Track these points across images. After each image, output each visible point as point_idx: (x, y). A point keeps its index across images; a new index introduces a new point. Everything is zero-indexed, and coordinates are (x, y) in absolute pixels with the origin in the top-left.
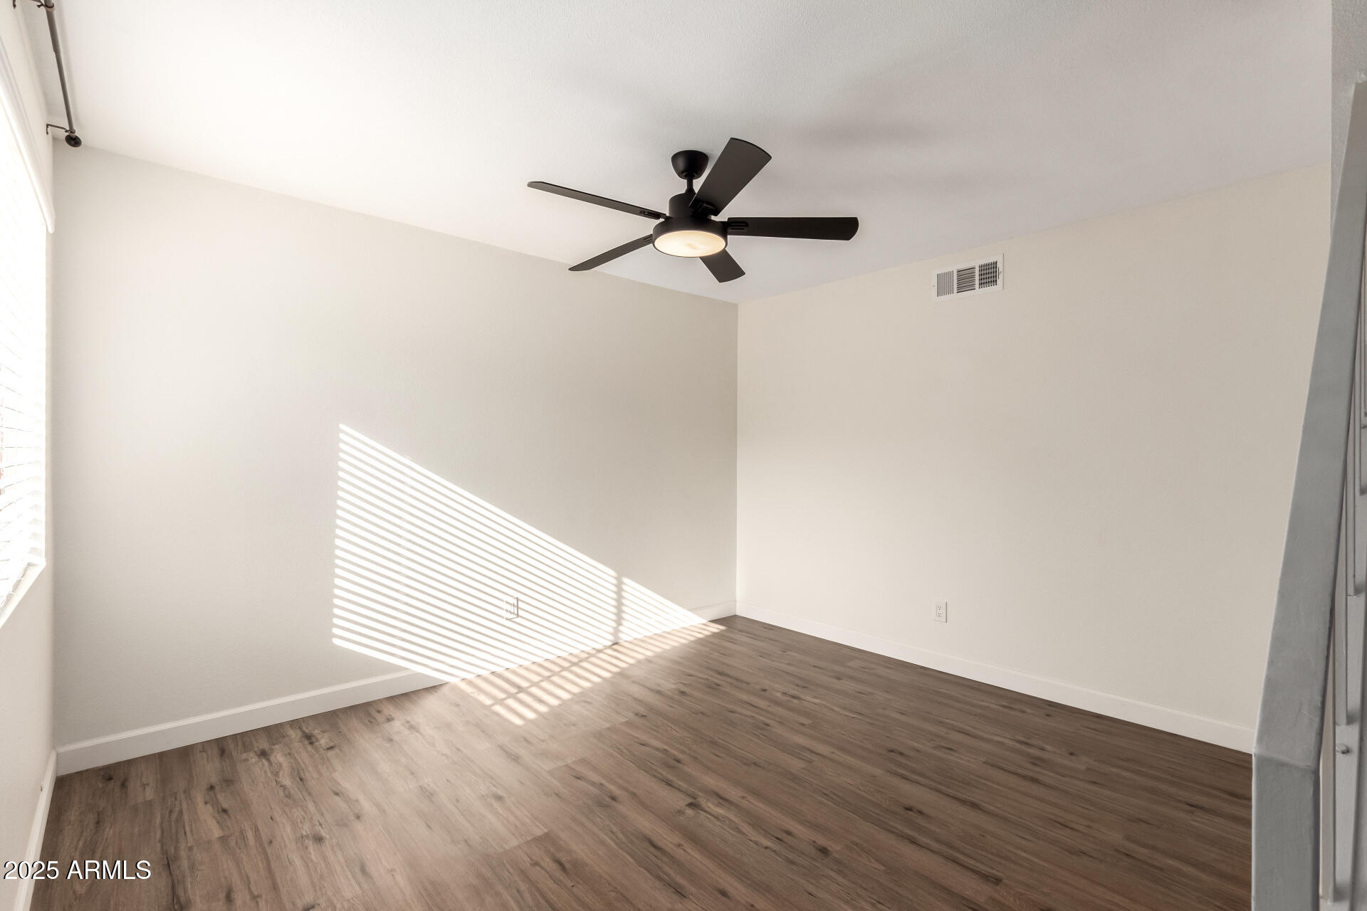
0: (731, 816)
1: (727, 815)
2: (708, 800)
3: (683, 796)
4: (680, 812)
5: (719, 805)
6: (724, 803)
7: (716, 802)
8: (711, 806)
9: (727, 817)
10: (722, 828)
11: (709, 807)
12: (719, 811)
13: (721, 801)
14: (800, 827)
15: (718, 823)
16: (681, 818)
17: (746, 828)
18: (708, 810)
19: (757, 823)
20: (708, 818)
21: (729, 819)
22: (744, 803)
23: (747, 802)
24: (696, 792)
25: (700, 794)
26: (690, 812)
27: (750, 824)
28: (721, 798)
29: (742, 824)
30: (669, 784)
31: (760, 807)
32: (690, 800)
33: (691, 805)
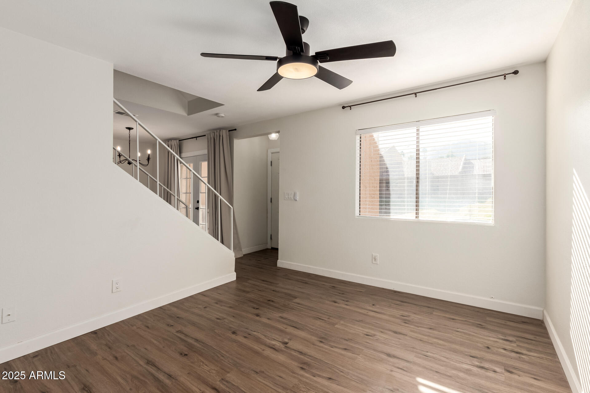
0: (268, 341)
1: (270, 341)
2: (279, 346)
3: (291, 347)
4: (290, 339)
5: (274, 345)
6: (272, 346)
7: (276, 346)
8: (278, 344)
9: (270, 340)
10: (271, 336)
11: (279, 344)
12: (274, 342)
13: (274, 347)
14: (240, 340)
15: (273, 338)
16: (288, 337)
17: (263, 337)
18: (279, 342)
19: (258, 340)
20: (278, 339)
21: (269, 339)
22: (263, 347)
23: (262, 348)
24: (286, 350)
25: (284, 349)
26: (286, 340)
27: (261, 339)
28: (274, 348)
29: (264, 338)
30: (301, 353)
31: (256, 347)
32: (287, 345)
33: (287, 343)
